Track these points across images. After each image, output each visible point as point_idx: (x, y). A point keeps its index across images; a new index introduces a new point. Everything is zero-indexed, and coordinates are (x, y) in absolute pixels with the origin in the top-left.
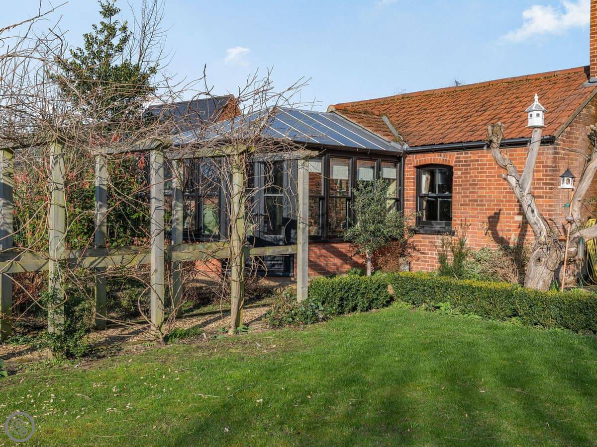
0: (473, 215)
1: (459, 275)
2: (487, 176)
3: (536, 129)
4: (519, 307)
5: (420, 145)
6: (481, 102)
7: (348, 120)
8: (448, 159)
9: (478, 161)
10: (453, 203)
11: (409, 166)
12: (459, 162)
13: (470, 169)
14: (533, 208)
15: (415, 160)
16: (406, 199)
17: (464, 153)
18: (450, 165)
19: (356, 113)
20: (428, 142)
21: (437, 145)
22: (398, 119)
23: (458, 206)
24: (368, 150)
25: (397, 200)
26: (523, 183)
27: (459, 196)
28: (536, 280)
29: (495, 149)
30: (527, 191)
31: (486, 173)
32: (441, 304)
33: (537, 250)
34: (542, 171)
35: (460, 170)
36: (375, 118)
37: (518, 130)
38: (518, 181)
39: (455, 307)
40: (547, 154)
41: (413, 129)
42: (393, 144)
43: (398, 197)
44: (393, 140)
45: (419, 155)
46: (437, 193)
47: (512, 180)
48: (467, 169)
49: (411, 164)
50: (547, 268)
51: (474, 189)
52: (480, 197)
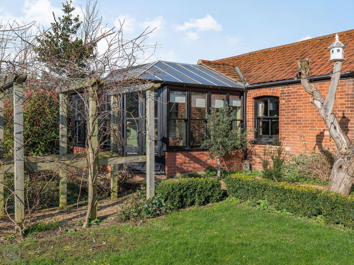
0: (293, 131)
1: (278, 177)
2: (303, 103)
3: (337, 62)
4: (323, 208)
5: (256, 83)
6: (300, 53)
7: (210, 69)
8: (275, 92)
9: (296, 92)
10: (280, 122)
11: (250, 98)
12: (283, 93)
13: (292, 98)
14: (335, 125)
15: (253, 94)
16: (247, 120)
17: (286, 88)
18: (277, 96)
19: (216, 65)
20: (262, 81)
21: (268, 82)
22: (245, 67)
23: (283, 124)
24: (219, 87)
25: (242, 121)
26: (326, 106)
27: (283, 118)
28: (339, 184)
29: (304, 80)
30: (330, 112)
31: (303, 101)
32: (260, 201)
33: (339, 160)
34: (345, 98)
35: (284, 99)
36: (229, 68)
37: (326, 69)
38: (323, 104)
39: (271, 204)
40: (348, 85)
41: (253, 73)
42: (238, 83)
43: (242, 119)
44: (239, 81)
45: (256, 90)
46: (269, 116)
47: (318, 104)
48: (289, 99)
49: (250, 96)
50: (348, 174)
51: (294, 112)
52: (299, 118)
